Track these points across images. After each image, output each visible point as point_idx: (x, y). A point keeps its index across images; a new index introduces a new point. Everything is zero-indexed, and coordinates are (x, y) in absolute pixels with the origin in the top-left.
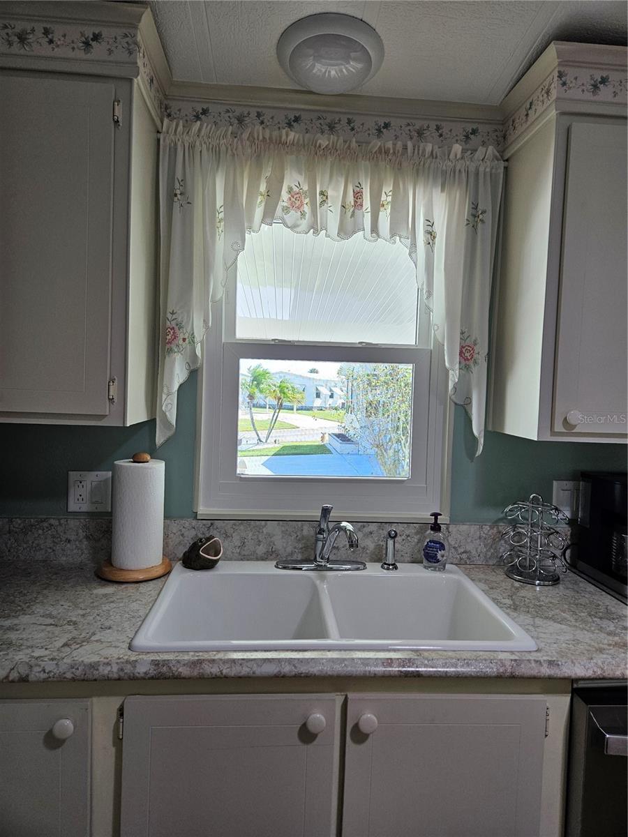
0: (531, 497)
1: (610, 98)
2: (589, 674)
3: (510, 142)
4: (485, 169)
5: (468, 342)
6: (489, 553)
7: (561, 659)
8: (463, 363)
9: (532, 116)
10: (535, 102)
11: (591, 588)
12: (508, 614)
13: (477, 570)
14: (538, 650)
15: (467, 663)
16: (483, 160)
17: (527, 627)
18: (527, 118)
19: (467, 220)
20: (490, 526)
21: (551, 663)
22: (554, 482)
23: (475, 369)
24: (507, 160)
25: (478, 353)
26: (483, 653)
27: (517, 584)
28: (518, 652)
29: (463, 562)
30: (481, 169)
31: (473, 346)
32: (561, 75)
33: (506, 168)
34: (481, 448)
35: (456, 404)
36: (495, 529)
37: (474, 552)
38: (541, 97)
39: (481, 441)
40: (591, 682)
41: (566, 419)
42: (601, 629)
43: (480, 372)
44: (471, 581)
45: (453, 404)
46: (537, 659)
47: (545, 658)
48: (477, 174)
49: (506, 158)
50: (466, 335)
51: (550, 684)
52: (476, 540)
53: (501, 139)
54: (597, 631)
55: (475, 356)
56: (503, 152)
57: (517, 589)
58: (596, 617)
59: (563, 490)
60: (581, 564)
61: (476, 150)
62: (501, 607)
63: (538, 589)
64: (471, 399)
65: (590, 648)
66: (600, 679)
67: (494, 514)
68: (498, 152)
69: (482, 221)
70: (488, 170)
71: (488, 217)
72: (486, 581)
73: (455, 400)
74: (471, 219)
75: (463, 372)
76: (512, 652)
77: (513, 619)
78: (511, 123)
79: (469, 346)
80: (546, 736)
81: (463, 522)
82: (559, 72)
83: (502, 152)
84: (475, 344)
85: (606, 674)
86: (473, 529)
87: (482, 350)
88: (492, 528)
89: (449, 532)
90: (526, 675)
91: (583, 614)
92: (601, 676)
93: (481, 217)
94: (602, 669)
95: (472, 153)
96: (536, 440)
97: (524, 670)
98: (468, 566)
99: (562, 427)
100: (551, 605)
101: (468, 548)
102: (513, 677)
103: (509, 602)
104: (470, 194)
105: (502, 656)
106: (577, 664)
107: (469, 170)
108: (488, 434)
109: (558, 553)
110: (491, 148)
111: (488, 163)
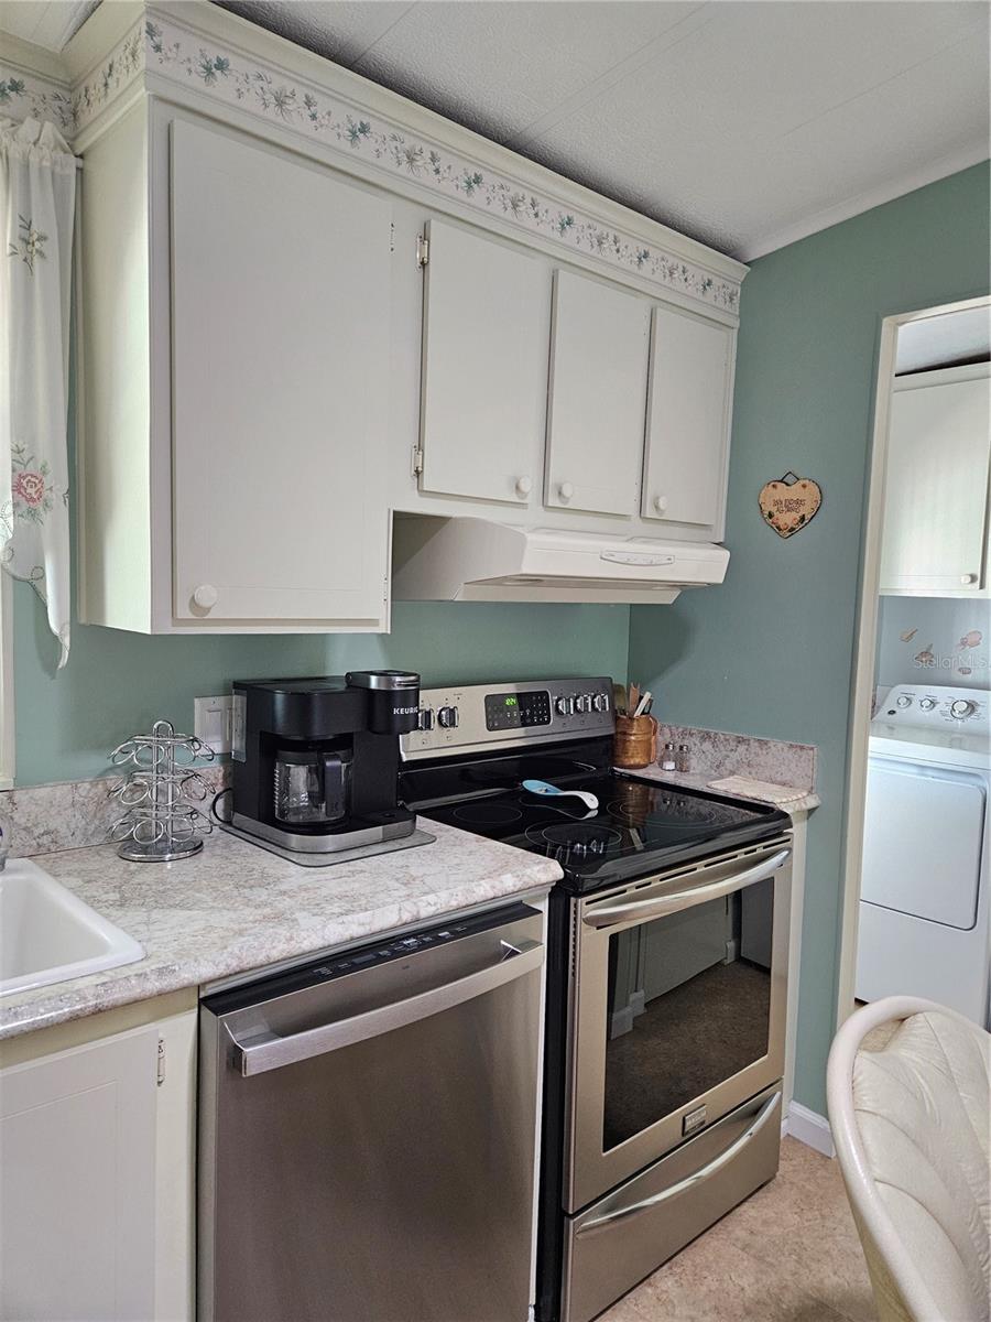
0: (155, 726)
1: (231, 97)
2: (221, 970)
3: (83, 126)
4: (41, 160)
5: (31, 468)
6: (92, 827)
7: (177, 961)
8: (25, 506)
9: (113, 92)
10: (116, 66)
11: (247, 848)
12: (107, 916)
13: (70, 858)
14: (146, 958)
15: (15, 1013)
16: (35, 144)
17: (134, 928)
18: (106, 90)
19: (11, 245)
20: (91, 782)
21: (161, 972)
22: (196, 700)
23: (47, 517)
24: (81, 156)
25: (51, 489)
26: (47, 988)
27: (133, 866)
28: (111, 970)
29: (43, 850)
30: (34, 159)
31: (40, 476)
32: (151, 31)
33: (80, 170)
34: (66, 654)
35: (14, 578)
36: (100, 786)
37: (63, 830)
38: (124, 58)
39: (66, 641)
40: (224, 981)
41: (193, 597)
42: (248, 902)
43: (56, 521)
44: (51, 879)
45: (10, 582)
46: (140, 972)
47: (153, 967)
48: (27, 166)
49: (79, 153)
50: (26, 456)
51: (158, 1004)
52: (66, 809)
53: (68, 116)
54: (241, 907)
55: (46, 494)
56: (75, 139)
57: (132, 873)
58: (245, 887)
59: (209, 711)
60: (238, 818)
61: (22, 122)
62: (95, 909)
63: (169, 865)
64: (43, 569)
65: (226, 934)
66: (236, 973)
67: (99, 762)
68: (65, 137)
69: (40, 253)
70: (46, 164)
71: (52, 248)
72: (79, 873)
73: (13, 571)
74: (20, 245)
75: (26, 522)
76: (101, 973)
77: (113, 922)
78: (84, 93)
79: (32, 476)
80: (159, 1083)
81: (41, 784)
82: (148, 25)
83: (72, 141)
84: (44, 473)
85: (245, 965)
86: (62, 792)
87: (57, 482)
88: (94, 784)
89: (14, 804)
90: (120, 1002)
91: (227, 888)
92: (238, 969)
93: (37, 245)
94: (239, 958)
95: (13, 125)
96: (149, 632)
97: (119, 995)
98: (54, 855)
99: (188, 610)
100: (182, 886)
101: (52, 826)
102: (98, 1012)
103: (114, 896)
104: (14, 203)
105: (80, 984)
106: (202, 961)
107: (10, 156)
108: (76, 627)
109: (204, 806)
110: (48, 125)
111: (46, 151)
